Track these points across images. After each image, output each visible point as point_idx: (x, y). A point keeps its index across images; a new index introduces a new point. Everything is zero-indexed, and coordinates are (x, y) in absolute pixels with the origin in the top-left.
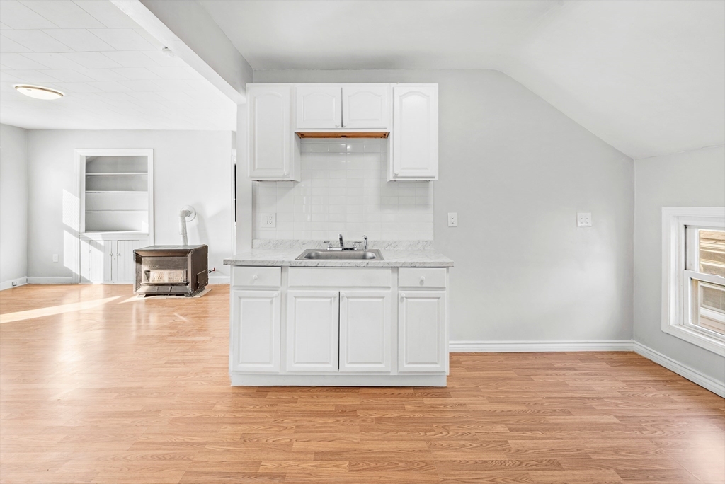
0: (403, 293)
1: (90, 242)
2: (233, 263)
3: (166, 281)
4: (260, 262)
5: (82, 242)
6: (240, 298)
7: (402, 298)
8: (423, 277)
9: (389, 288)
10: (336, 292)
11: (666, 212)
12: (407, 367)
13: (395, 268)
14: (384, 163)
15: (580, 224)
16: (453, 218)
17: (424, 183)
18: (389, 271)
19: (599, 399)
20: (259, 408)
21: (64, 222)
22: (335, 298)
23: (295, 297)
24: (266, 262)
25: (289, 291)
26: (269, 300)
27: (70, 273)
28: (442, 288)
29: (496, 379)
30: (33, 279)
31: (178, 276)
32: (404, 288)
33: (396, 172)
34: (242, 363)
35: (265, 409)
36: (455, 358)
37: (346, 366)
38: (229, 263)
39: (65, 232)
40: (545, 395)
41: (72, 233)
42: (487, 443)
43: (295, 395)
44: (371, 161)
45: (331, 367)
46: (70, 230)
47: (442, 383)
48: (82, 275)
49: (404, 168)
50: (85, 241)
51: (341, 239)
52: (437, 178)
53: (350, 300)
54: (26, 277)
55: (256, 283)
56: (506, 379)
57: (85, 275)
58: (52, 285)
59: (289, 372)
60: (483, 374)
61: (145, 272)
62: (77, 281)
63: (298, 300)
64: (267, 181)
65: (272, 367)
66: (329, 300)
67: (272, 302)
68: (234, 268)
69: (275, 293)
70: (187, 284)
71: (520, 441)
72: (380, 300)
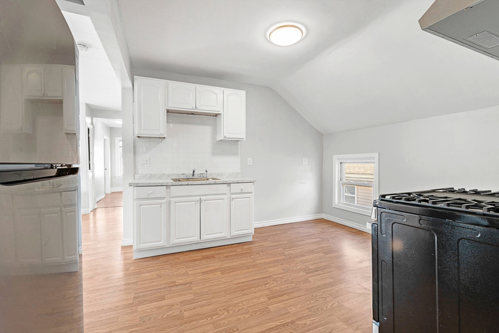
0: (233, 196)
2: (135, 185)
4: (153, 183)
6: (140, 205)
7: (233, 198)
8: (242, 188)
9: (226, 194)
10: (198, 198)
11: (335, 157)
12: (235, 233)
13: (229, 184)
14: (215, 132)
15: (303, 164)
16: (250, 161)
17: (236, 142)
18: (226, 185)
19: (313, 235)
20: (158, 264)
22: (198, 201)
23: (175, 203)
24: (157, 183)
25: (171, 199)
26: (159, 205)
28: (251, 193)
29: (273, 235)
32: (233, 194)
33: (225, 135)
34: (143, 243)
35: (162, 264)
36: (256, 230)
37: (205, 237)
38: (133, 185)
40: (294, 237)
42: (255, 312)
43: (177, 256)
44: (208, 129)
45: (196, 238)
47: (250, 239)
49: (229, 133)
51: (194, 171)
52: (245, 139)
53: (206, 202)
55: (151, 196)
56: (277, 234)
59: (172, 244)
60: (266, 234)
63: (177, 204)
64: (143, 137)
65: (162, 243)
66: (194, 203)
67: (161, 206)
68: (136, 188)
69: (164, 201)
71: (276, 305)
72: (222, 200)
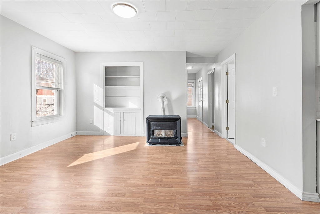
1: (109, 112)
3: (164, 136)
5: (105, 113)
21: (94, 101)
27: (98, 129)
30: (80, 133)
31: (170, 133)
39: (95, 107)
41: (99, 108)
46: (98, 106)
48: (105, 130)
50: (107, 112)
54: (76, 131)
57: (106, 130)
58: (90, 136)
61: (152, 130)
62: (102, 134)
70: (177, 138)
